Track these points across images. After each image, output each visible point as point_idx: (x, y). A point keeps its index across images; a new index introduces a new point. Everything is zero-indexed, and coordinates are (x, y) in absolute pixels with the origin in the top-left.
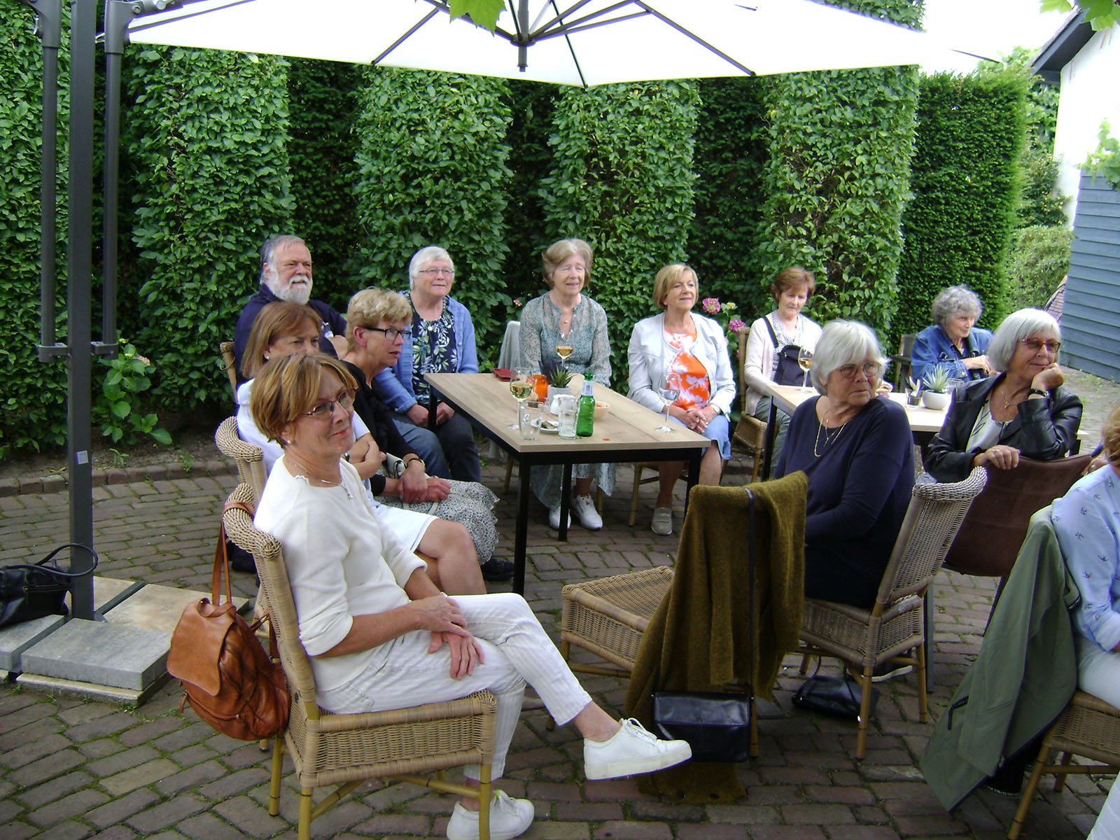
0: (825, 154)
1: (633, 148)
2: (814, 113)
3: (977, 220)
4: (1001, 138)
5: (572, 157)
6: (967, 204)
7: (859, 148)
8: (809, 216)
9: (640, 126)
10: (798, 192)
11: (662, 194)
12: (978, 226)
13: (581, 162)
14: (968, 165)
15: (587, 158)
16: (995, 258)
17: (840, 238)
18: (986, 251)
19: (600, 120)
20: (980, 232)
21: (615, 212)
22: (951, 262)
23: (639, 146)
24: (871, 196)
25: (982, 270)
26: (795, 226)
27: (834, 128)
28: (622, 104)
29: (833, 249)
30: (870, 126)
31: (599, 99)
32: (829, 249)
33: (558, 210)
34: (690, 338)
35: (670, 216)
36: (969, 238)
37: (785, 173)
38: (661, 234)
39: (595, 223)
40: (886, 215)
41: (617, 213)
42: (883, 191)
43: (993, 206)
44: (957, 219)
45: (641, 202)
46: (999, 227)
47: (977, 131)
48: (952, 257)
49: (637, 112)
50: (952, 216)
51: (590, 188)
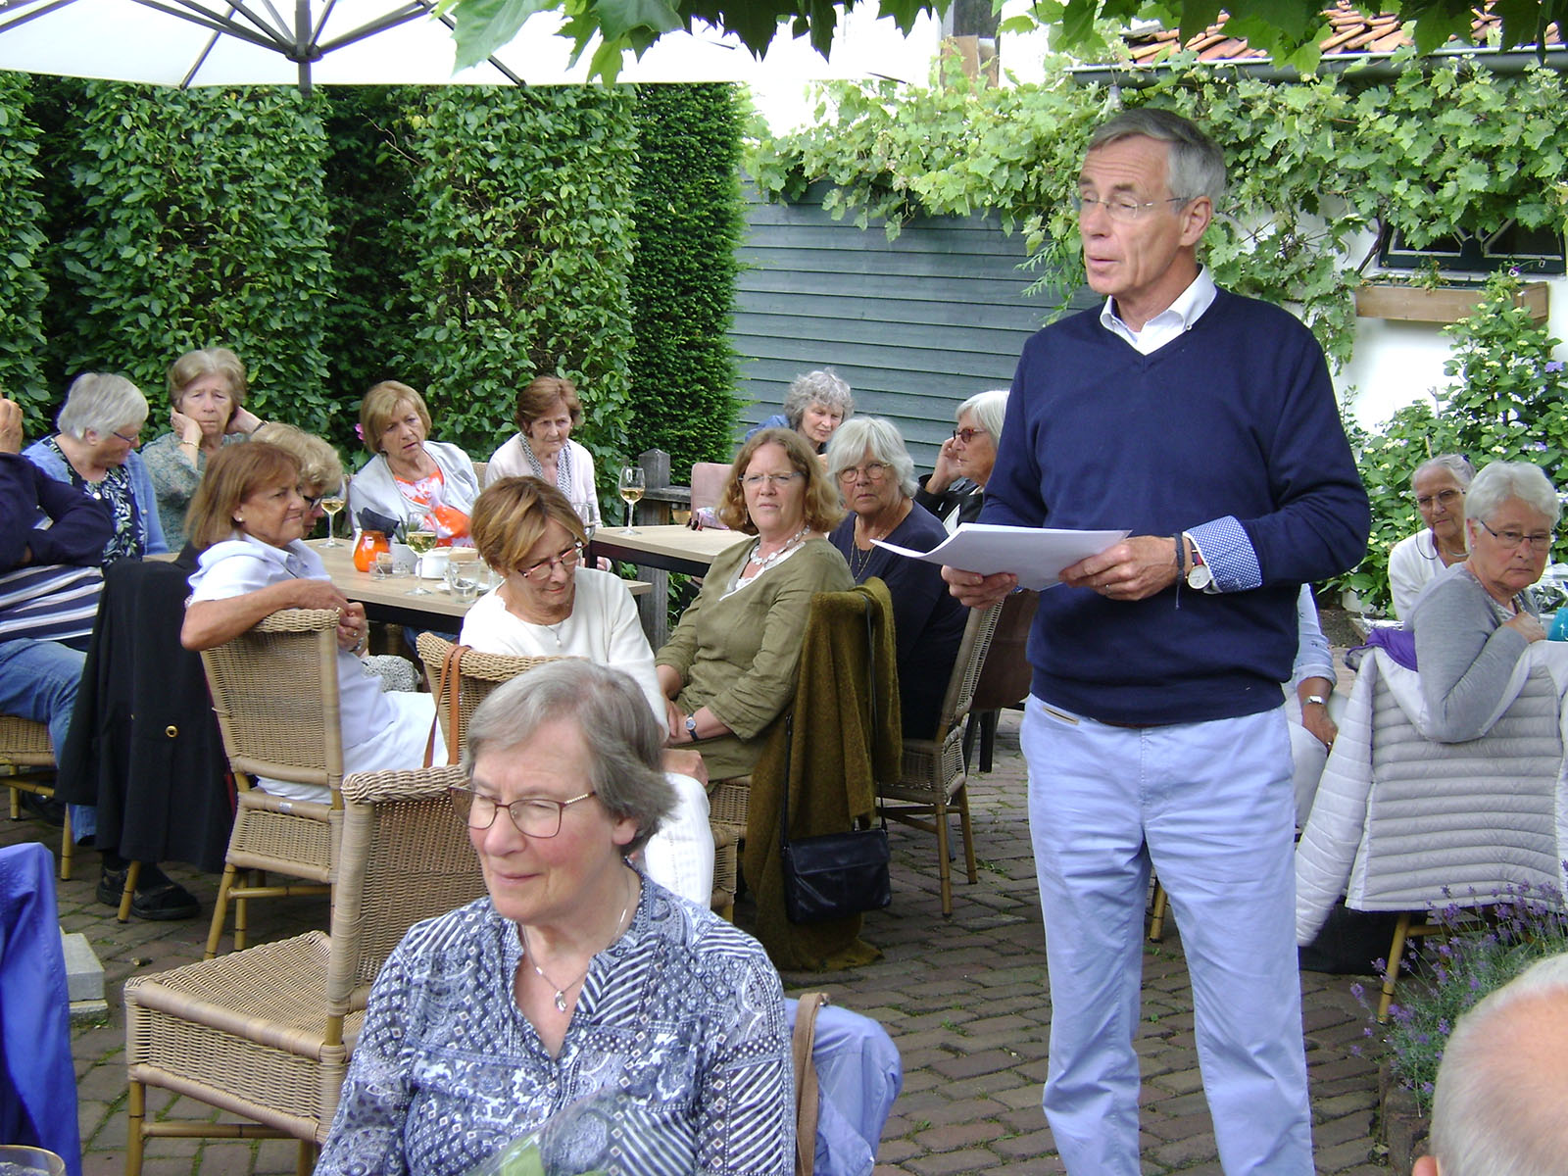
0: (516, 185)
1: (236, 187)
2: (495, 122)
3: (689, 271)
4: (712, 142)
5: (135, 206)
6: (673, 247)
7: (564, 172)
8: (500, 281)
9: (245, 152)
10: (481, 245)
11: (284, 261)
12: (691, 280)
13: (150, 213)
14: (667, 187)
15: (161, 207)
16: (720, 326)
17: (550, 313)
18: (705, 317)
19: (180, 142)
20: (695, 289)
21: (215, 293)
22: (657, 339)
23: (244, 183)
24: (587, 246)
25: (704, 347)
26: (479, 300)
27: (525, 143)
28: (214, 119)
29: (538, 330)
30: (575, 138)
31: (180, 109)
32: (534, 331)
33: (108, 295)
34: (436, 482)
35: (304, 296)
36: (681, 300)
37: (458, 217)
38: (289, 325)
39: (184, 313)
40: (610, 273)
41: (218, 294)
42: (602, 236)
43: (711, 247)
44: (661, 271)
45: (254, 275)
46: (723, 279)
47: (678, 133)
48: (659, 330)
49: (238, 129)
50: (652, 267)
51: (167, 257)
